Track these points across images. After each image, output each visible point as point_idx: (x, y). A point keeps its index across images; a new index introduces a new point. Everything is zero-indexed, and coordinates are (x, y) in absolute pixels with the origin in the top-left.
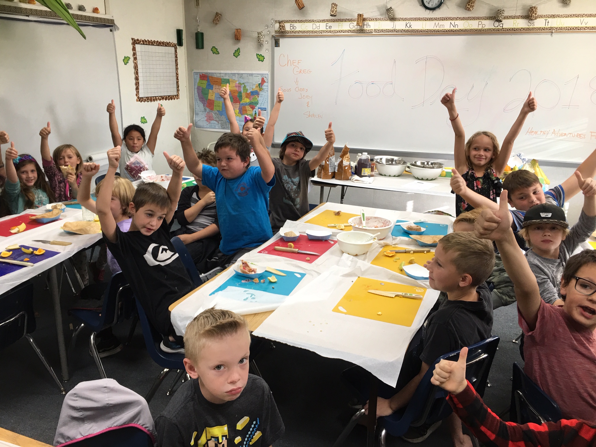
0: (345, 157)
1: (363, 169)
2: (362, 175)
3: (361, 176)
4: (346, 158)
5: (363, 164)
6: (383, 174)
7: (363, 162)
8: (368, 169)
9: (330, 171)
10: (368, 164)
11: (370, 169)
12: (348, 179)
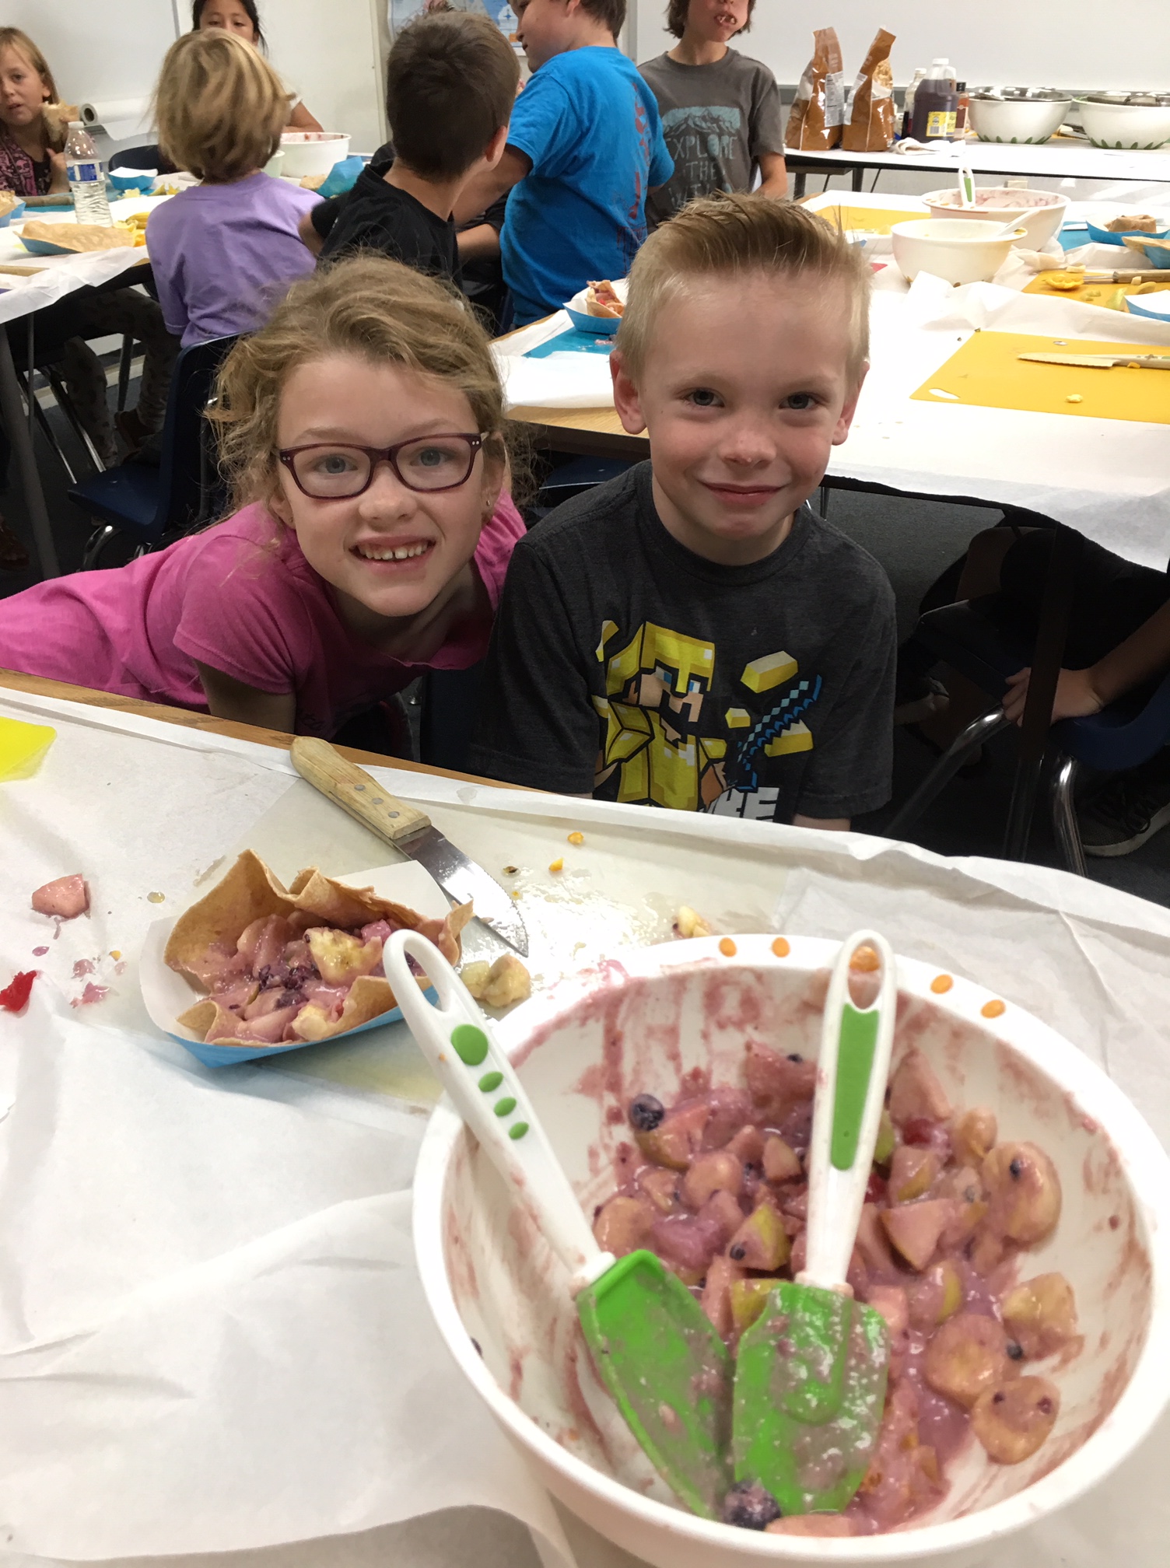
0: (877, 71)
1: (932, 116)
2: (929, 134)
3: (924, 139)
4: (882, 76)
5: (935, 95)
6: (992, 136)
7: (932, 90)
8: (948, 114)
9: (829, 121)
10: (950, 98)
11: (954, 114)
12: (883, 149)
